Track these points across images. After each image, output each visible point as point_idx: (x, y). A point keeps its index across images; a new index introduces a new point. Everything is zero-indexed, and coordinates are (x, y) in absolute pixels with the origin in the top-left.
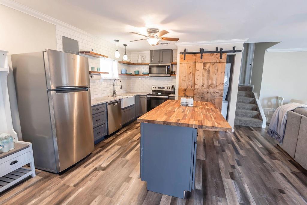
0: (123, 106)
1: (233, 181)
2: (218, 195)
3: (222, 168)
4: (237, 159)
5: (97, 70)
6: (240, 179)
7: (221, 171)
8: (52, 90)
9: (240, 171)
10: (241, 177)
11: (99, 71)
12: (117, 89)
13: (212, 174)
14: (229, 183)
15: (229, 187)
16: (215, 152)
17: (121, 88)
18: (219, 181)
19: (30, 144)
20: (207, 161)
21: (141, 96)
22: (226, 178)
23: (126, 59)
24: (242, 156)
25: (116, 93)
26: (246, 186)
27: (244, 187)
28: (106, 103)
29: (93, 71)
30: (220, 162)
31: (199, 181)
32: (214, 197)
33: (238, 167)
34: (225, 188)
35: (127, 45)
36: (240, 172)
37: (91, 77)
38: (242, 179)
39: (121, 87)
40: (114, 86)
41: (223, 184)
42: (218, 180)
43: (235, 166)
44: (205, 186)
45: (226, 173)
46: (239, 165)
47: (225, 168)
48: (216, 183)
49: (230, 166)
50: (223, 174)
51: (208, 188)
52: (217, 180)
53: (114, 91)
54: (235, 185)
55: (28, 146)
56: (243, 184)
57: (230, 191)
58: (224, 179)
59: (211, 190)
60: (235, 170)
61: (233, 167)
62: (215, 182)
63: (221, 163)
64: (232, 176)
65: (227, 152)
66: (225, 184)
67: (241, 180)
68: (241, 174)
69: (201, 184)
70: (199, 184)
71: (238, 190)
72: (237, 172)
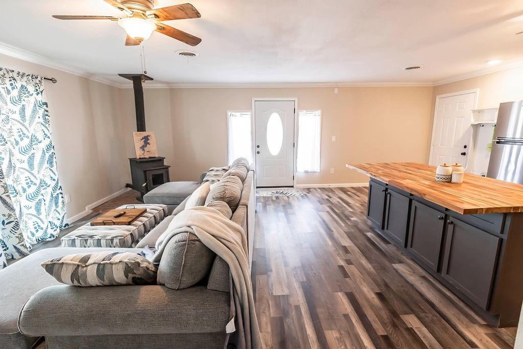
1: (343, 245)
2: (351, 233)
3: (361, 257)
4: (347, 279)
13: (366, 246)
14: (347, 243)
15: (345, 239)
18: (356, 241)
22: (350, 246)
26: (330, 243)
30: (370, 266)
31: (373, 238)
32: (353, 231)
33: (342, 263)
36: (339, 256)
38: (335, 249)
43: (347, 265)
45: (353, 251)
46: (341, 267)
47: (358, 257)
48: (358, 240)
49: (354, 262)
50: (356, 249)
54: (340, 242)
57: (343, 237)
58: (352, 244)
59: (358, 234)
60: (345, 259)
61: (349, 262)
64: (345, 250)
66: (350, 241)
67: (335, 247)
68: (337, 255)
72: (341, 256)
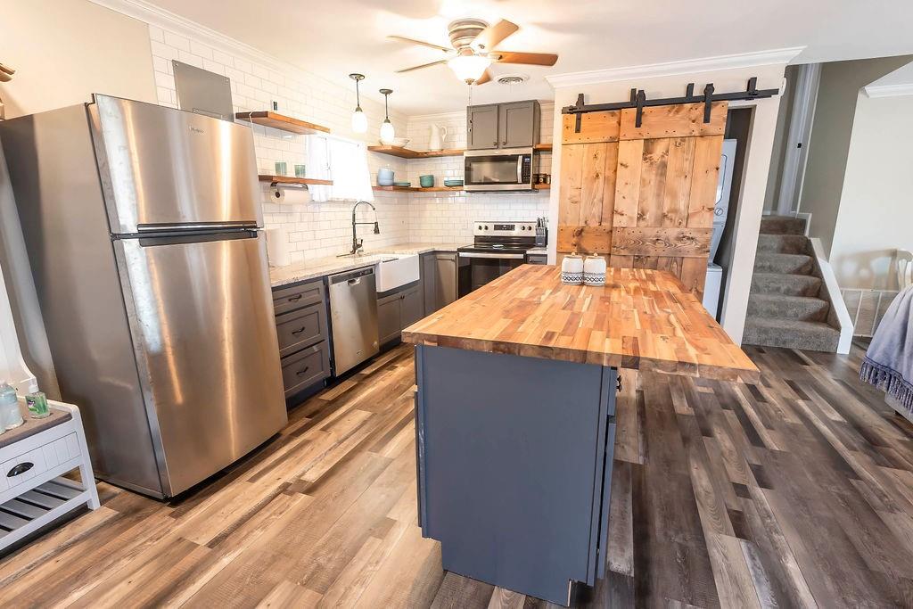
0: (382, 287)
1: (743, 544)
2: (690, 596)
3: (703, 492)
4: (755, 462)
5: (297, 173)
6: (771, 538)
7: (698, 503)
8: (128, 236)
9: (768, 507)
10: (772, 530)
11: (301, 176)
12: (364, 233)
13: (669, 517)
14: (728, 552)
15: (729, 566)
16: (678, 436)
17: (377, 231)
18: (691, 544)
19: (73, 409)
20: (651, 469)
21: (439, 256)
22: (719, 531)
23: (389, 137)
24: (773, 452)
25: (360, 246)
26: (792, 566)
27: (784, 569)
28: (324, 279)
29: (282, 174)
30: (694, 472)
31: (621, 540)
33: (760, 493)
34: (715, 569)
35: (390, 92)
36: (766, 511)
37: (278, 195)
38: (776, 536)
39: (377, 226)
40: (354, 224)
41: (706, 556)
42: (688, 537)
43: (749, 486)
44: (642, 561)
45: (718, 515)
46: (763, 484)
47: (713, 495)
48: (683, 549)
49: (730, 487)
50: (706, 517)
51: (655, 572)
52: (685, 539)
53: (355, 240)
54: (753, 558)
55: (69, 417)
56: (780, 559)
57: (735, 580)
58: (710, 535)
60: (750, 501)
61: (742, 490)
62: (680, 545)
63: (700, 478)
64: (740, 526)
65: (718, 436)
66: (716, 555)
67: (773, 542)
68: (769, 516)
69: (630, 552)
70: (623, 550)
71: (763, 579)
72: (757, 509)
